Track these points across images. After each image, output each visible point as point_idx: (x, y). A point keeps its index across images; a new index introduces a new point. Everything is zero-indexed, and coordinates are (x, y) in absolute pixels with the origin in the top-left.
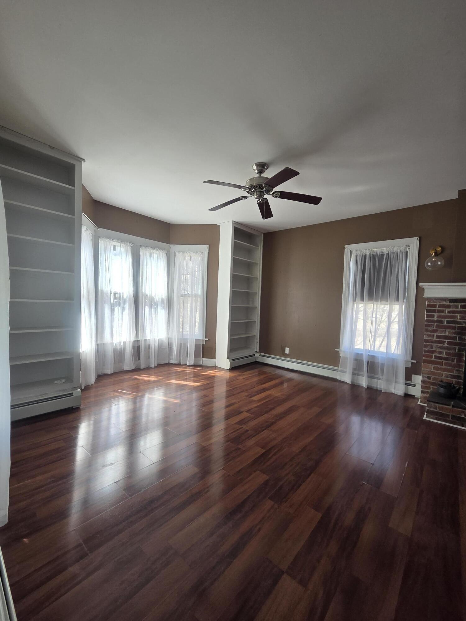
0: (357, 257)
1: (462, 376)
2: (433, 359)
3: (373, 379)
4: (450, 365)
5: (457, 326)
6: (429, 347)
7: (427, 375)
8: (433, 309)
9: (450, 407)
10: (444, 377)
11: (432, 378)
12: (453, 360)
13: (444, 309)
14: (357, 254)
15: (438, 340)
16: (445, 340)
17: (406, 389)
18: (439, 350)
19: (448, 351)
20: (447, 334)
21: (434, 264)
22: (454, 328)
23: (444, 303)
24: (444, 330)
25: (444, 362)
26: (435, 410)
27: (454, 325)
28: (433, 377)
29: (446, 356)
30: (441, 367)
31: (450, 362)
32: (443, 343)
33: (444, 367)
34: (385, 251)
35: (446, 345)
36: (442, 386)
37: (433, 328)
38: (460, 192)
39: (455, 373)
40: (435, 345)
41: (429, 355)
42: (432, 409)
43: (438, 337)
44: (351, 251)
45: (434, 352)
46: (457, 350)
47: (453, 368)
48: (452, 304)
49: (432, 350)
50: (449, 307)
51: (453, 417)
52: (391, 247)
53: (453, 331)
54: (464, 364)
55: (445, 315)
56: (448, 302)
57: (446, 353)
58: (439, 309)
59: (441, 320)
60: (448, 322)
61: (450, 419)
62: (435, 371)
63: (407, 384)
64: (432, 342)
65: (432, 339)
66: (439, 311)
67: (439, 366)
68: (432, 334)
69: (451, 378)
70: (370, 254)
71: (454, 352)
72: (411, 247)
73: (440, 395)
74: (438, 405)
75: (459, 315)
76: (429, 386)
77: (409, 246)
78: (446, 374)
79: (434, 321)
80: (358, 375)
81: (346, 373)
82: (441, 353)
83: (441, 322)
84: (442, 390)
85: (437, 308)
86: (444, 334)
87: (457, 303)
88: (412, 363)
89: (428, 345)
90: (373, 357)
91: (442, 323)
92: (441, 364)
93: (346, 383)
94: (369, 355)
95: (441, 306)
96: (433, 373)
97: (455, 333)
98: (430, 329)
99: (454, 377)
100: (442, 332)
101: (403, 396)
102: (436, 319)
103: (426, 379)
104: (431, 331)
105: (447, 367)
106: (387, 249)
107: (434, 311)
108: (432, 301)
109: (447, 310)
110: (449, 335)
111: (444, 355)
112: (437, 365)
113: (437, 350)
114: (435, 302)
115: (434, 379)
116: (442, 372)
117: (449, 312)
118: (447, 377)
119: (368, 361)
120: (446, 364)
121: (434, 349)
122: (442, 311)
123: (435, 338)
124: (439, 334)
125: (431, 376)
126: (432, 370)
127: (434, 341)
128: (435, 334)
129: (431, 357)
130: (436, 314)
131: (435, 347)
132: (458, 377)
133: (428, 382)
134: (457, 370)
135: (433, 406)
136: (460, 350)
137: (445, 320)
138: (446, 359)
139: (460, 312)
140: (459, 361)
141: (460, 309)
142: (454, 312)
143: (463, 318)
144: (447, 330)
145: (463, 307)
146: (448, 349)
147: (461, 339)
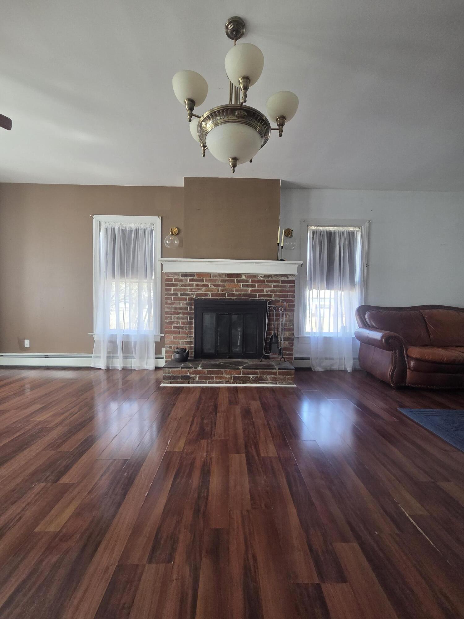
0: (106, 229)
1: (193, 340)
2: (173, 329)
3: (128, 359)
4: (184, 333)
5: (188, 297)
6: (169, 318)
7: (168, 346)
8: (170, 282)
9: (180, 369)
10: (180, 345)
11: (172, 347)
12: (186, 328)
13: (178, 283)
14: (106, 226)
15: (175, 311)
16: (180, 311)
17: (157, 362)
18: (176, 320)
19: (183, 321)
20: (181, 305)
21: (172, 242)
22: (186, 299)
23: (178, 277)
24: (179, 302)
25: (181, 330)
26: (169, 375)
27: (186, 297)
29: (181, 326)
30: (179, 335)
31: (185, 330)
32: (179, 313)
33: (180, 335)
34: (133, 226)
35: (181, 315)
36: (177, 352)
37: (171, 301)
38: (186, 179)
39: (188, 340)
40: (173, 316)
41: (169, 326)
42: (167, 375)
43: (175, 308)
44: (99, 222)
45: (172, 323)
46: (189, 319)
47: (187, 335)
48: (183, 278)
49: (171, 321)
50: (181, 280)
51: (182, 377)
52: (138, 223)
53: (185, 302)
54: (193, 330)
55: (179, 288)
56: (181, 276)
57: (182, 323)
58: (175, 283)
59: (176, 293)
60: (182, 295)
61: (180, 380)
62: (175, 340)
63: (157, 358)
64: (171, 314)
65: (171, 311)
66: (175, 285)
67: (177, 335)
68: (171, 306)
69: (186, 344)
70: (119, 228)
71: (187, 321)
72: (155, 225)
73: (175, 361)
74: (171, 369)
75: (188, 288)
76: (171, 355)
77: (153, 225)
78: (182, 341)
79: (171, 295)
80: (113, 357)
81: (100, 358)
82: (178, 323)
83: (176, 294)
84: (177, 356)
85: (173, 282)
86: (179, 306)
87: (187, 277)
88: (161, 337)
89: (168, 317)
90: (127, 336)
91: (178, 296)
92: (179, 333)
93: (101, 369)
94: (123, 335)
95: (176, 280)
96: (173, 343)
97: (187, 304)
98: (169, 302)
99: (188, 343)
100: (177, 304)
101: (154, 370)
102: (173, 292)
103: (168, 349)
104: (170, 304)
105: (182, 335)
106: (134, 225)
107: (171, 285)
108: (169, 276)
109: (180, 283)
110: (183, 306)
111: (180, 325)
112: (175, 334)
113: (175, 321)
114: (172, 277)
115: (174, 347)
116: (179, 340)
117: (182, 286)
118: (183, 344)
119: (123, 341)
121: (173, 320)
122: (177, 285)
123: (173, 311)
124: (176, 306)
125: (171, 345)
126: (172, 340)
127: (172, 313)
128: (173, 306)
129: (171, 327)
130: (173, 288)
131: (173, 318)
132: (190, 342)
133: (170, 351)
134: (190, 337)
135: (167, 371)
136: (191, 318)
137: (179, 293)
138: (182, 328)
139: (189, 285)
140: (190, 328)
141: (189, 283)
142: (185, 285)
143: (191, 290)
144: (181, 302)
145: (191, 280)
146: (182, 318)
147: (191, 309)
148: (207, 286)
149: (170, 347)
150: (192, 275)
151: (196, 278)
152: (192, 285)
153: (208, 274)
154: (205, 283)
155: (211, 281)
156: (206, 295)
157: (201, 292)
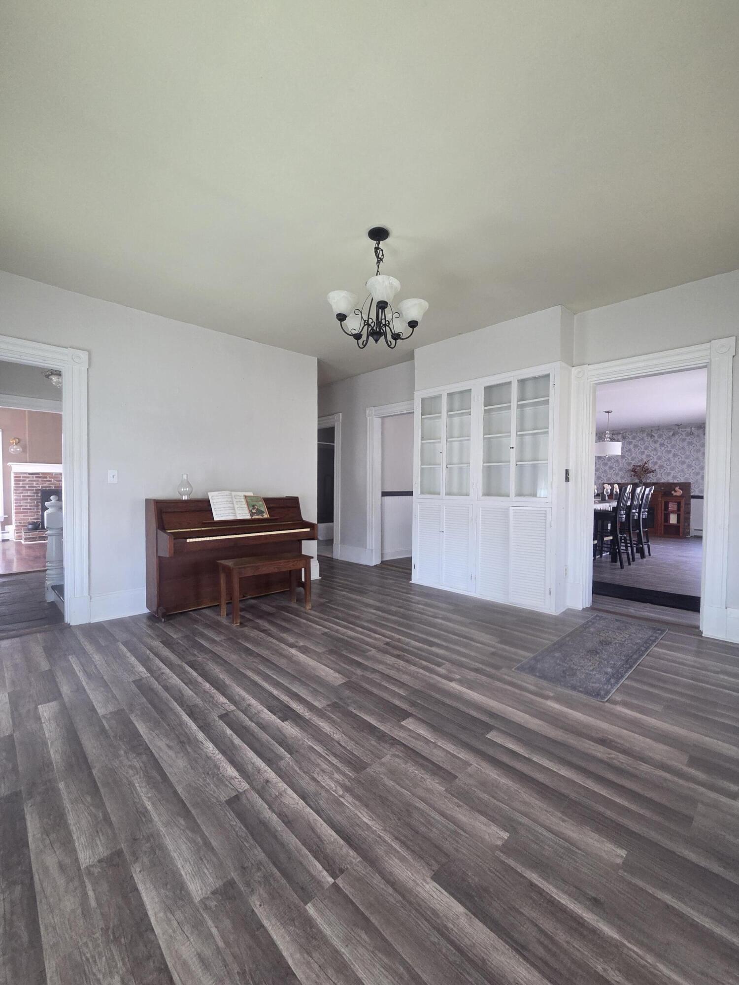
1: (40, 517)
2: (22, 510)
5: (34, 488)
6: (18, 503)
8: (19, 479)
9: (37, 532)
10: (29, 520)
12: (34, 509)
13: (26, 479)
15: (24, 498)
16: (28, 498)
18: (25, 504)
19: (31, 504)
20: (29, 494)
21: (15, 450)
23: (25, 475)
28: (22, 522)
31: (32, 510)
35: (29, 501)
36: (30, 524)
39: (36, 517)
43: (24, 496)
45: (22, 506)
47: (34, 514)
48: (30, 476)
50: (28, 477)
51: (39, 537)
53: (34, 492)
54: (40, 510)
55: (27, 482)
56: (28, 475)
57: (30, 506)
58: (23, 479)
60: (29, 487)
64: (20, 500)
66: (22, 481)
68: (20, 495)
71: (34, 504)
73: (29, 529)
76: (21, 528)
78: (31, 518)
82: (26, 506)
83: (25, 487)
84: (30, 527)
85: (21, 479)
87: (33, 475)
88: (5, 518)
92: (27, 513)
95: (23, 477)
96: (24, 519)
98: (18, 492)
99: (35, 519)
100: (25, 493)
102: (21, 485)
103: (19, 524)
107: (20, 481)
108: (18, 474)
109: (28, 479)
110: (31, 494)
111: (29, 507)
112: (25, 514)
114: (20, 475)
115: (24, 523)
116: (28, 518)
117: (29, 481)
120: (30, 512)
122: (25, 481)
123: (22, 498)
126: (21, 519)
128: (22, 495)
129: (20, 509)
130: (21, 482)
131: (22, 503)
132: (38, 519)
136: (37, 502)
137: (27, 486)
138: (30, 509)
139: (35, 481)
140: (38, 509)
141: (35, 479)
142: (31, 481)
143: (37, 484)
144: (29, 492)
145: (36, 477)
146: (29, 503)
147: (37, 496)
148: (51, 481)
149: (20, 523)
150: (38, 474)
151: (41, 475)
152: (38, 481)
153: (52, 474)
154: (48, 479)
155: (53, 478)
156: (50, 487)
157: (46, 485)
